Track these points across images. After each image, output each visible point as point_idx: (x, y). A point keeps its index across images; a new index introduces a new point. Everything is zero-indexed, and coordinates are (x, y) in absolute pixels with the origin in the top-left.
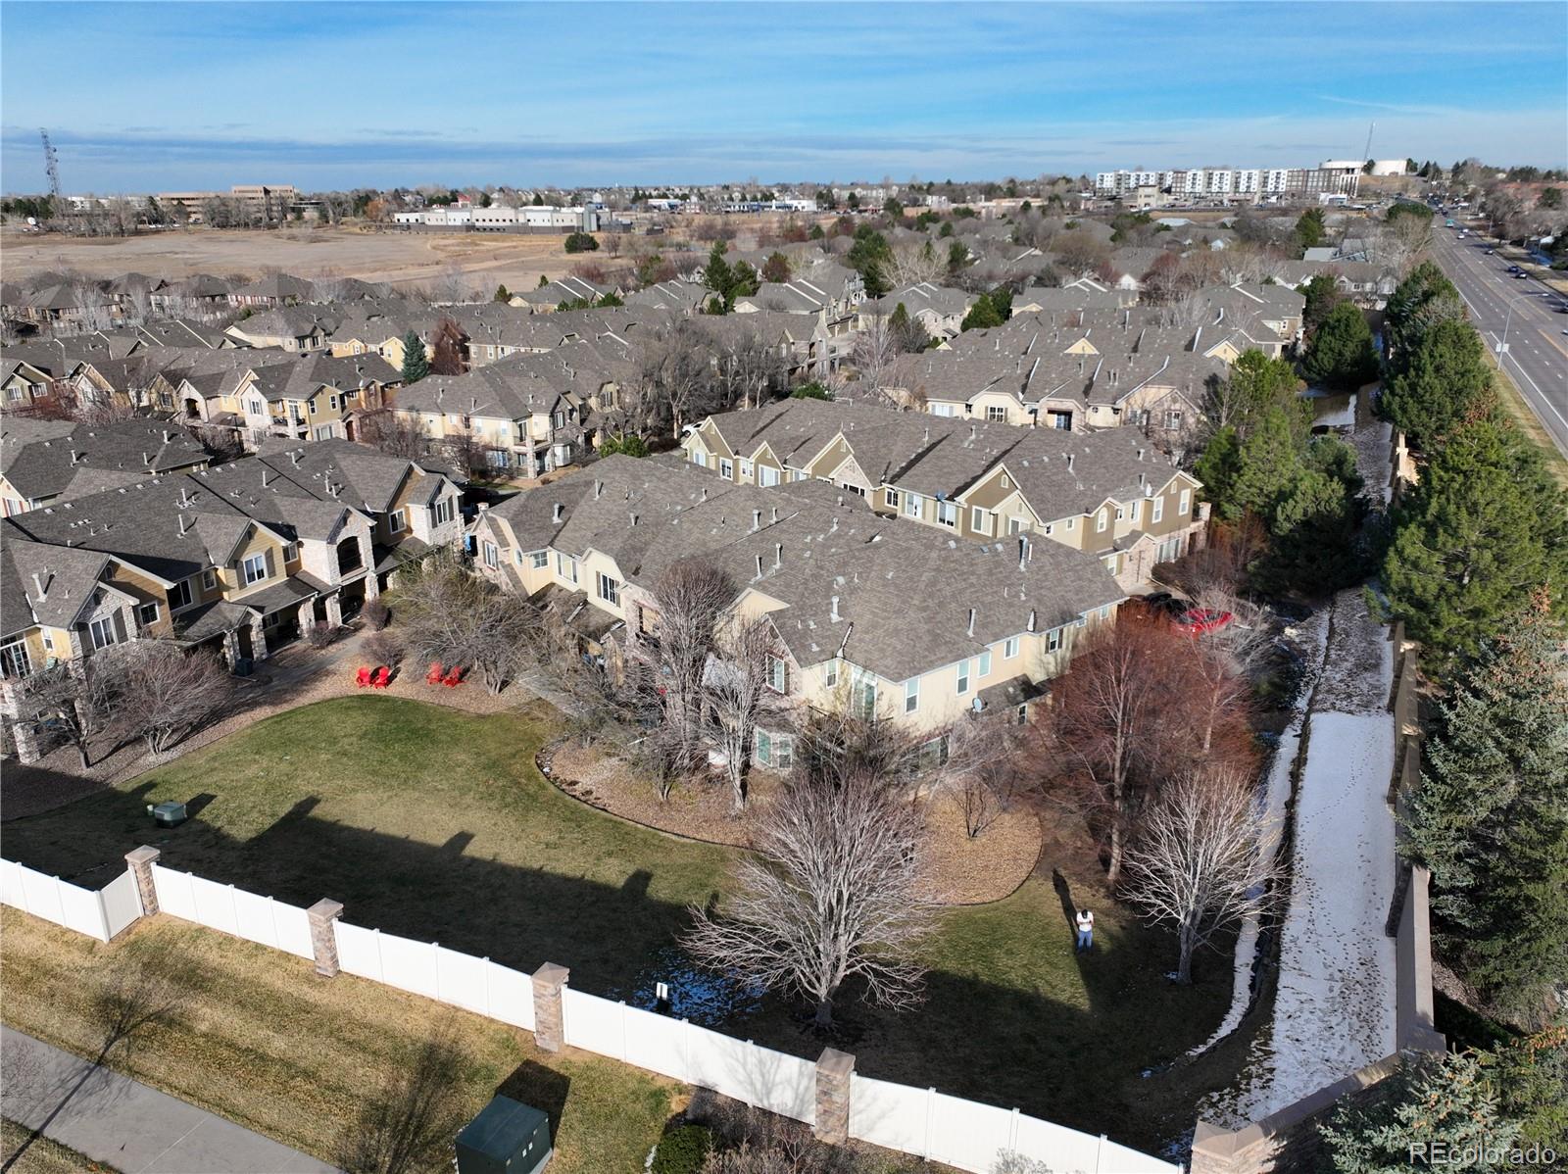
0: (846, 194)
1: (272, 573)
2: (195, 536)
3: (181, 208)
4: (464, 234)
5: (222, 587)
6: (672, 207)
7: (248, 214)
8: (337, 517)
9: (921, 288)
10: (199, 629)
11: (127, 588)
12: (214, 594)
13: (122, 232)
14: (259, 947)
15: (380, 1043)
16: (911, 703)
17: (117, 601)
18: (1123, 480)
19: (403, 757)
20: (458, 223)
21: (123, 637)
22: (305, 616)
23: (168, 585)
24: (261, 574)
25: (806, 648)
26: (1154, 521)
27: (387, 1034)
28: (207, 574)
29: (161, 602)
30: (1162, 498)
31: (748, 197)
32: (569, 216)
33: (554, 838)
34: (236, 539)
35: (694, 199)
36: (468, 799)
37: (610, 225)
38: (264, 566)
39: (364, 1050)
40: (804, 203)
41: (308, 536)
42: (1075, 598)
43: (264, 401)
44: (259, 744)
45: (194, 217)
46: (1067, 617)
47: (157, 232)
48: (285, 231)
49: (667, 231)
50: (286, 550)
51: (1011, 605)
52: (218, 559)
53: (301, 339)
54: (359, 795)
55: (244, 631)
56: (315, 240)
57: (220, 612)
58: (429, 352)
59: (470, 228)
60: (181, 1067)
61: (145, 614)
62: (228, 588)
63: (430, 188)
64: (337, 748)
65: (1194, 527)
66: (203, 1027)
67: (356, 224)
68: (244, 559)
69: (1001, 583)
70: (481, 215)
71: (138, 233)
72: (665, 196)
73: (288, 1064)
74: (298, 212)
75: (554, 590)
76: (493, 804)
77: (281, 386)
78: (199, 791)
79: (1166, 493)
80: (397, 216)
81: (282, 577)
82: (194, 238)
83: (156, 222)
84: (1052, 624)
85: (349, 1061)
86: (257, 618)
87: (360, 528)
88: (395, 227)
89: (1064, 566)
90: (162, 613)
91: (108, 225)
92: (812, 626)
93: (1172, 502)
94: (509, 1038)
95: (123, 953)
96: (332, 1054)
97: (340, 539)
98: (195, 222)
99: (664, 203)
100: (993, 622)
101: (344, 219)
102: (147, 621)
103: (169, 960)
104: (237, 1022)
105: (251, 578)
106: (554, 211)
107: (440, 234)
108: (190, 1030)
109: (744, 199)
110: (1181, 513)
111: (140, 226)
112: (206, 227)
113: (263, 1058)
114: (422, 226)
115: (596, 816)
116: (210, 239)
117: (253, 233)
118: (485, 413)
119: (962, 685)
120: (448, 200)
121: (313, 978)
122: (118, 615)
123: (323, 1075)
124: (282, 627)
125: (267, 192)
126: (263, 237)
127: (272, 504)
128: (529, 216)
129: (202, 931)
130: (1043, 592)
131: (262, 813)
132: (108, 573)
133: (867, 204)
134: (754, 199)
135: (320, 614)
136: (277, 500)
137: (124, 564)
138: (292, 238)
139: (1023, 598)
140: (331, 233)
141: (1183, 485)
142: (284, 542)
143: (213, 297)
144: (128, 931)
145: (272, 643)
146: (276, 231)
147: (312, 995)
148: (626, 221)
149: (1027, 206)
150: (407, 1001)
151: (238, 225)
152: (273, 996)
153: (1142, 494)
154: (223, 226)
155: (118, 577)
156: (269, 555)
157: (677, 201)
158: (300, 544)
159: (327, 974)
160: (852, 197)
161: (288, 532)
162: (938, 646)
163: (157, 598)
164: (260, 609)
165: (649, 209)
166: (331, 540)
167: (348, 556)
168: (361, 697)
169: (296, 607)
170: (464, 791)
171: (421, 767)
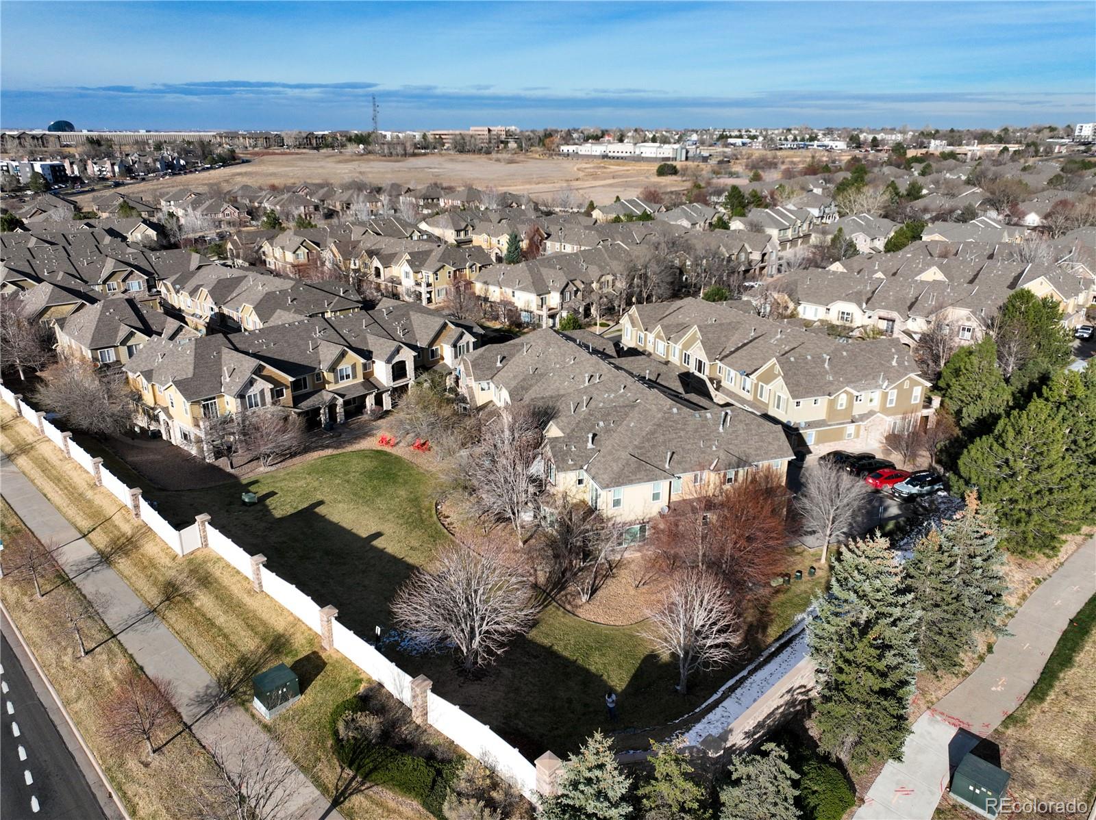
0: (870, 137)
1: (355, 377)
2: (317, 353)
3: (440, 141)
4: (601, 160)
5: (326, 382)
6: (744, 144)
7: (475, 145)
8: (393, 349)
9: (860, 218)
10: (306, 405)
11: (269, 379)
12: (321, 384)
13: (405, 155)
14: (238, 572)
15: (260, 629)
16: (617, 503)
17: (261, 385)
18: (866, 376)
19: (374, 488)
20: (598, 153)
21: (264, 404)
22: (370, 401)
23: (291, 379)
24: (348, 377)
25: (564, 461)
26: (888, 406)
27: (264, 624)
28: (319, 374)
29: (287, 387)
30: (896, 391)
31: (798, 138)
32: (667, 151)
33: (417, 545)
34: (334, 357)
35: (761, 139)
36: (390, 517)
37: (694, 157)
38: (350, 372)
39: (252, 630)
40: (837, 143)
41: (377, 358)
42: (753, 453)
43: (411, 272)
44: (313, 470)
45: (447, 145)
46: (741, 463)
47: (425, 154)
48: (494, 155)
49: (732, 161)
50: (365, 366)
51: (703, 452)
52: (324, 367)
53: (458, 231)
54: (341, 505)
55: (332, 407)
56: (511, 162)
57: (321, 396)
58: (524, 245)
59: (605, 157)
60: (181, 620)
61: (277, 393)
62: (329, 383)
63: (591, 130)
64: (346, 478)
65: (925, 412)
66: (197, 604)
67: (537, 152)
68: (339, 368)
69: (701, 437)
70: (615, 149)
71: (414, 155)
72: (741, 137)
73: (220, 629)
74: (506, 143)
75: (491, 405)
76: (400, 521)
77: (422, 264)
78: (271, 489)
79: (899, 388)
80: (562, 148)
81: (360, 379)
82: (443, 159)
83: (425, 148)
84: (729, 466)
85: (244, 633)
86: (340, 401)
87: (408, 356)
88: (559, 155)
89: (754, 432)
90: (287, 394)
91: (399, 150)
92: (573, 449)
93: (904, 395)
94: (313, 639)
95: (185, 563)
96: (239, 629)
97: (394, 362)
98: (448, 149)
99: (739, 141)
100: (686, 462)
101: (532, 148)
102: (278, 397)
103: (201, 571)
104: (211, 605)
105: (342, 378)
106: (660, 147)
107: (585, 160)
108: (192, 604)
109: (795, 139)
110: (913, 402)
111: (416, 151)
112: (452, 152)
113: (213, 624)
114: (576, 155)
115: (447, 537)
116: (452, 160)
117: (477, 156)
118: (523, 289)
119: (656, 497)
120: (597, 138)
121: (250, 592)
122: (262, 392)
123: (231, 637)
124: (355, 406)
125: (489, 130)
126: (481, 159)
127: (365, 338)
128: (643, 150)
129: (220, 559)
130: (730, 447)
131: (291, 506)
132: (258, 371)
133: (883, 145)
134: (803, 140)
135: (379, 401)
136: (368, 336)
137: (268, 366)
138: (498, 160)
139: (714, 448)
140: (521, 157)
141: (914, 383)
142: (363, 361)
143: (433, 200)
144: (192, 553)
145: (349, 414)
146: (490, 156)
147: (247, 600)
148: (706, 154)
149: (1006, 149)
150: (280, 610)
151: (469, 151)
152: (231, 597)
153: (880, 387)
154: (461, 151)
155: (265, 373)
156: (354, 367)
157: (748, 141)
158: (374, 362)
159: (257, 591)
160: (875, 139)
161: (367, 355)
162: (640, 471)
163: (284, 385)
164: (342, 396)
165: (727, 145)
166: (388, 361)
167: (399, 371)
168: (378, 451)
169: (364, 397)
170: (391, 511)
171: (380, 495)
